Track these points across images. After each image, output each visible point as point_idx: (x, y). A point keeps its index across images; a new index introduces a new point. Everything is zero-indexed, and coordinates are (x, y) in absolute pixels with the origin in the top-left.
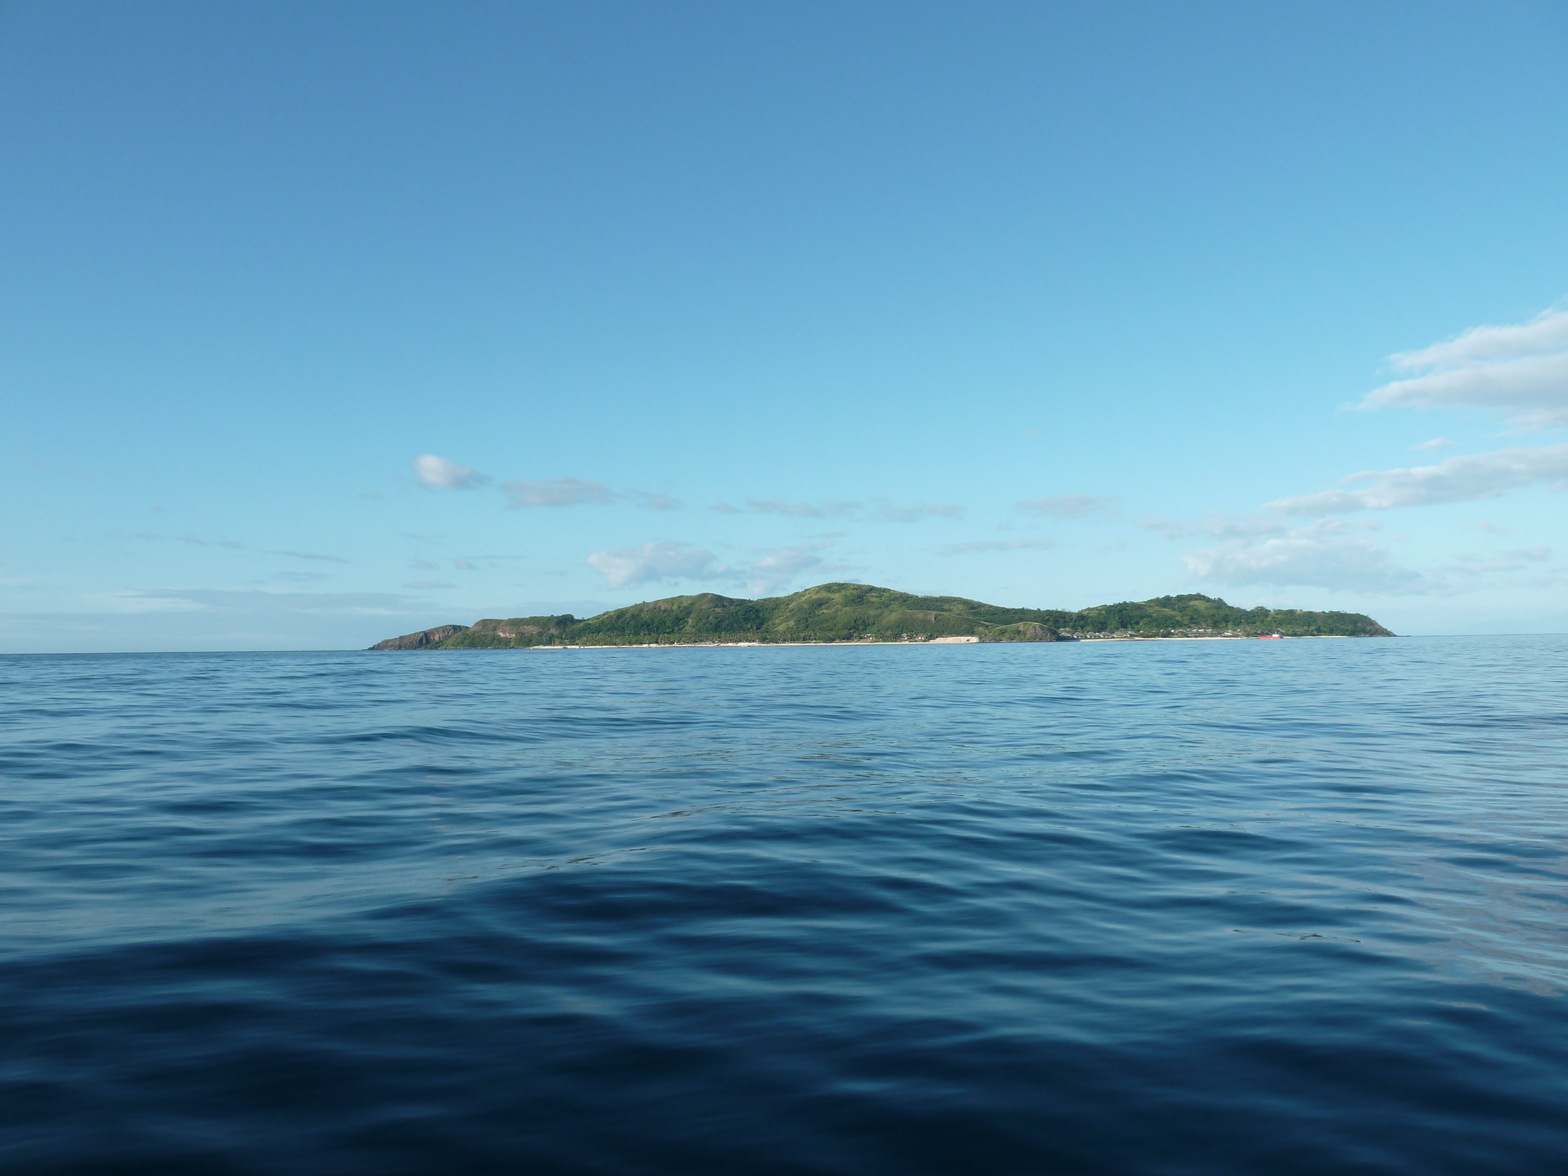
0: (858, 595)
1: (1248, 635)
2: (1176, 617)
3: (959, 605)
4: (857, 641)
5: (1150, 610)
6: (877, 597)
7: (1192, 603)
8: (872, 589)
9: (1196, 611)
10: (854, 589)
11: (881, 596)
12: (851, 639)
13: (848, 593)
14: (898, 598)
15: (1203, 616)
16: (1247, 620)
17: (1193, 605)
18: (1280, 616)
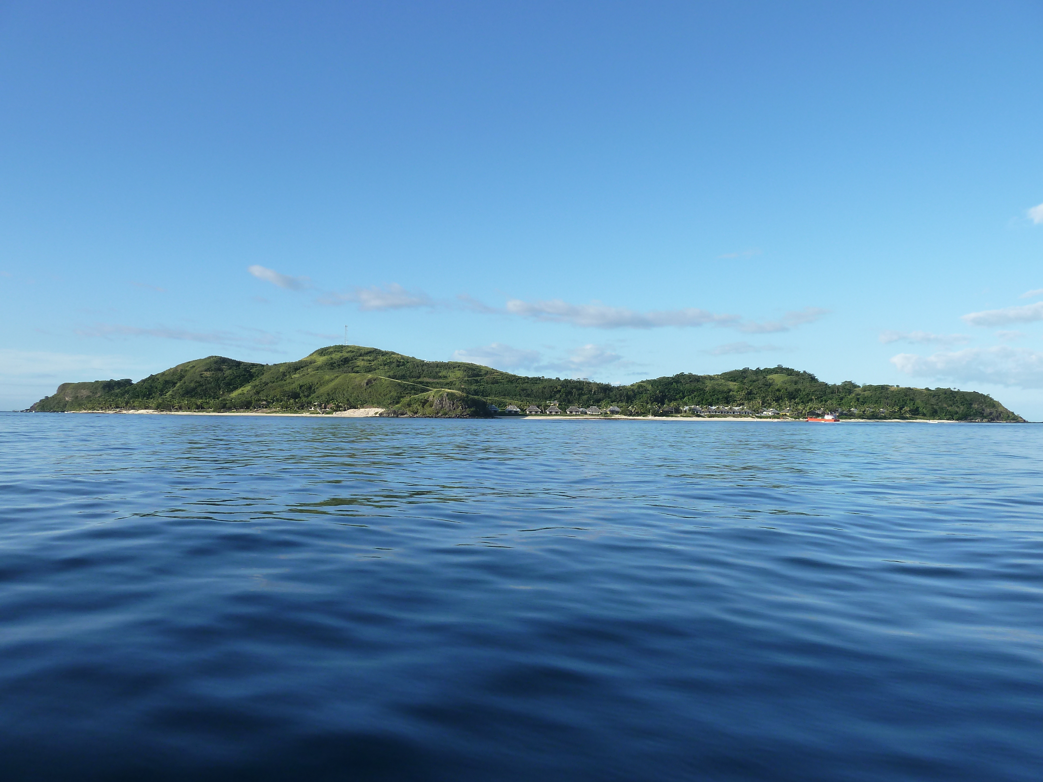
1: (797, 416)
6: (368, 361)
11: (374, 360)
17: (770, 379)
18: (866, 392)
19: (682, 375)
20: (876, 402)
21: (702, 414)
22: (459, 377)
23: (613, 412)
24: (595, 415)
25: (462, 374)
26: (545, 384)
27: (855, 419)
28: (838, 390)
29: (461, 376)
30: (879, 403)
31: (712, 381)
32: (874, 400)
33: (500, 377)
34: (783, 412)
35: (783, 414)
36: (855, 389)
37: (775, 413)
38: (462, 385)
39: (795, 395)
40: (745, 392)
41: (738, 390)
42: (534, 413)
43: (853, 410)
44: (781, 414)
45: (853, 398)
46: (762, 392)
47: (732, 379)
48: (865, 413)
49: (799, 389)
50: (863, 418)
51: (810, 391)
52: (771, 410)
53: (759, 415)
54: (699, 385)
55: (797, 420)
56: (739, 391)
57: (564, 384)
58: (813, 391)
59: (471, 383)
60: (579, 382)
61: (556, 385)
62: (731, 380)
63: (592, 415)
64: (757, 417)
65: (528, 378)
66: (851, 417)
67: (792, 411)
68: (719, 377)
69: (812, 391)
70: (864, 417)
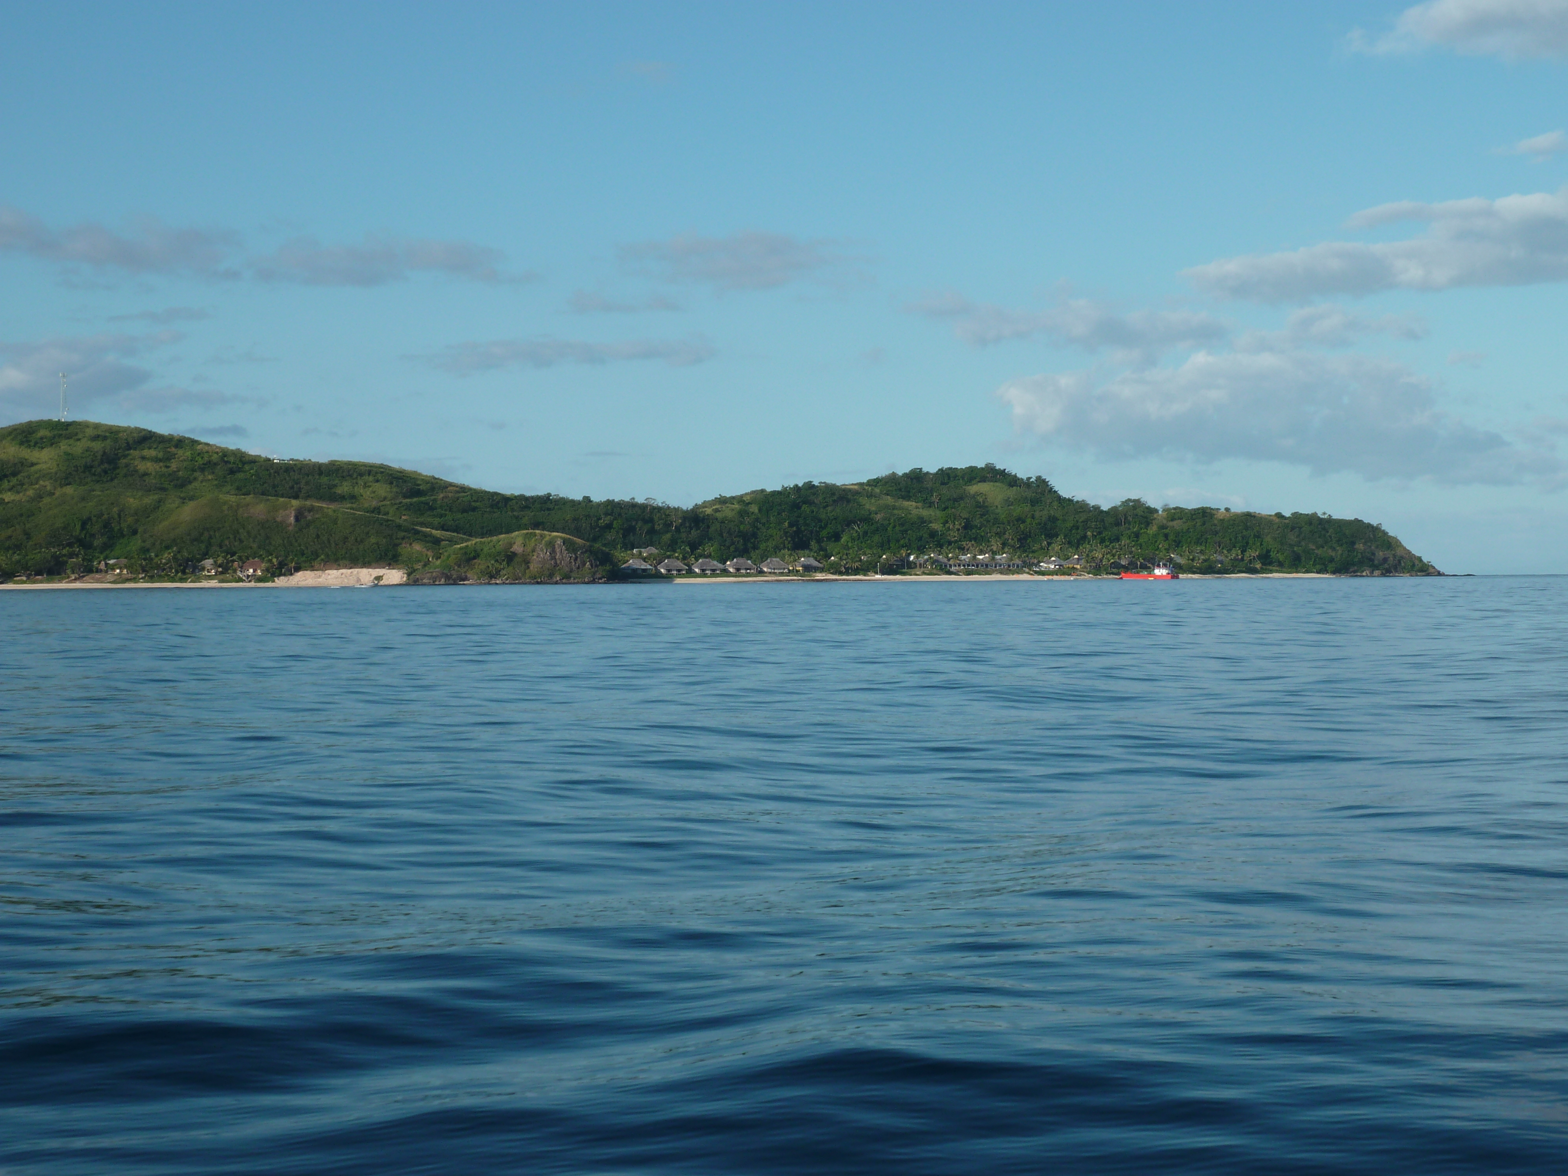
0: (104, 453)
1: (1097, 569)
2: (931, 522)
3: (377, 484)
4: (75, 579)
5: (869, 505)
6: (157, 460)
7: (973, 489)
8: (146, 438)
9: (982, 507)
10: (96, 438)
11: (168, 458)
12: (59, 574)
13: (78, 448)
14: (215, 464)
15: (996, 521)
16: (1100, 533)
18: (1175, 522)
21: (953, 569)
23: (808, 569)
25: (387, 489)
28: (1126, 517)
34: (1071, 563)
35: (1072, 568)
37: (1061, 565)
44: (1068, 566)
52: (1054, 560)
53: (1037, 569)
55: (1097, 577)
63: (775, 574)
64: (1036, 572)
67: (1085, 561)
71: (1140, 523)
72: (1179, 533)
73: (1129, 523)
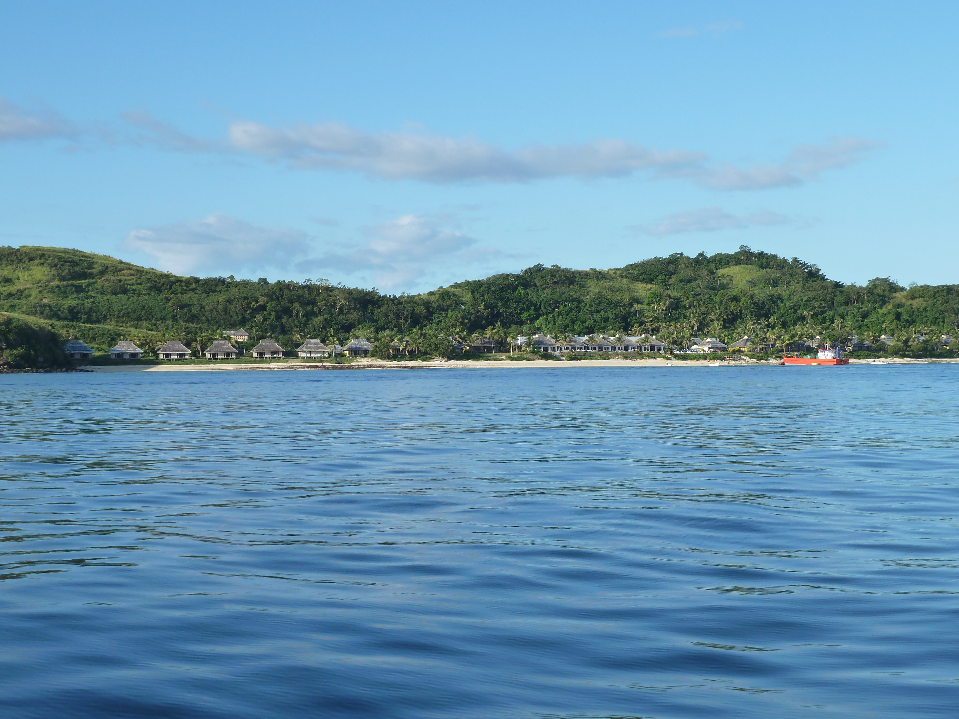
7: (723, 271)
17: (723, 276)
18: (917, 300)
19: (538, 269)
20: (935, 321)
21: (557, 353)
22: (40, 281)
23: (356, 352)
24: (315, 359)
25: (46, 273)
26: (234, 292)
27: (886, 358)
28: (859, 296)
29: (44, 279)
30: (941, 324)
31: (602, 282)
32: (931, 317)
33: (133, 280)
34: (735, 345)
35: (734, 351)
36: (894, 295)
37: (717, 348)
38: (46, 298)
39: (769, 309)
40: (664, 304)
41: (650, 299)
42: (176, 357)
43: (885, 339)
44: (731, 349)
45: (889, 313)
46: (701, 303)
47: (645, 276)
48: (909, 344)
49: (780, 295)
50: (903, 356)
51: (802, 300)
52: (709, 342)
53: (682, 352)
54: (573, 292)
55: (763, 361)
56: (652, 302)
57: (274, 293)
58: (807, 301)
59: (65, 293)
60: (310, 288)
61: (257, 294)
62: (644, 280)
63: (309, 359)
64: (677, 357)
65: (197, 280)
66: (880, 354)
67: (753, 342)
68: (618, 272)
69: (805, 299)
70: (907, 353)
71: (875, 302)
72: (914, 312)
73: (863, 303)
